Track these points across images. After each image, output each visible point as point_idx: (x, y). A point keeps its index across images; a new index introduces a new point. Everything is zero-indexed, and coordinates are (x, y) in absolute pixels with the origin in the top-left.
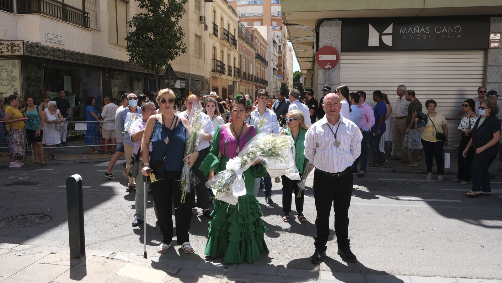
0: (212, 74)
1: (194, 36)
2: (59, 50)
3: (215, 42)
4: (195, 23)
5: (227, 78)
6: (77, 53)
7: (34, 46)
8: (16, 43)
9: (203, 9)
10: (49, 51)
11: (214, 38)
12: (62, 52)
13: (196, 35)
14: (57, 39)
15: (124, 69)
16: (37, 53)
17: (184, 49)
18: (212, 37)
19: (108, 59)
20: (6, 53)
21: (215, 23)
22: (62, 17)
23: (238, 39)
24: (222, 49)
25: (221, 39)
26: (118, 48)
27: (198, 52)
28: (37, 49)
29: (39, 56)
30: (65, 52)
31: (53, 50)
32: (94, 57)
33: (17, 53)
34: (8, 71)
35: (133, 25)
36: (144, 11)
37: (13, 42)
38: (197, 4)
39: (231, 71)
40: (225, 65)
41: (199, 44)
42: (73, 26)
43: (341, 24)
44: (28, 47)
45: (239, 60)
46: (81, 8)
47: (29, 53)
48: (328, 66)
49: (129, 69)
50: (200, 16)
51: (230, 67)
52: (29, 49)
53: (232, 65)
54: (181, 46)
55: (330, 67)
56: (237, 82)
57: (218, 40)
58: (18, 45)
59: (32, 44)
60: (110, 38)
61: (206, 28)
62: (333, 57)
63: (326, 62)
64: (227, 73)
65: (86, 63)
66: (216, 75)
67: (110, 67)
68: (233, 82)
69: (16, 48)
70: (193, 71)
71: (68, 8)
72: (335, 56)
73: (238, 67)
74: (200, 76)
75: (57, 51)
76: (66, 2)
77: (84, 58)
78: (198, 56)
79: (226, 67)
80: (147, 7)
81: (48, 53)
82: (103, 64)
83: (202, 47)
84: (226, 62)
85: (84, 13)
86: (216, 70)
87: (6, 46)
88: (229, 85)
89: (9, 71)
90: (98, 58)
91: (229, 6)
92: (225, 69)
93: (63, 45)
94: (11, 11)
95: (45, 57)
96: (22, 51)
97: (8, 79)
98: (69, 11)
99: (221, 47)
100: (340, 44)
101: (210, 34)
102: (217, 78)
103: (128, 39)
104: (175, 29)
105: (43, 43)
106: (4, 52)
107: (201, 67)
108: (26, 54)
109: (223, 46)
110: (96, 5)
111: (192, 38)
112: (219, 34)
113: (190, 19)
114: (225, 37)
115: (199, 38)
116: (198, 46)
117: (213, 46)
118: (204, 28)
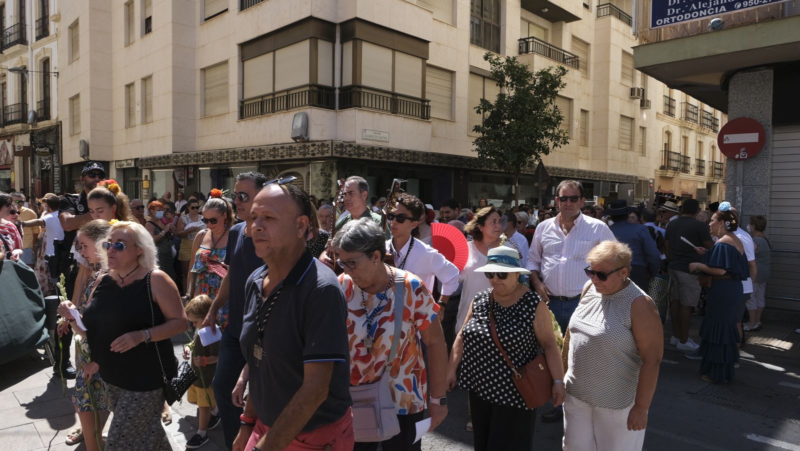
0: (660, 173)
1: (619, 117)
2: (381, 149)
3: (669, 125)
4: (621, 99)
5: (694, 178)
6: (407, 152)
7: (346, 146)
8: (326, 143)
9: (639, 77)
10: (366, 150)
11: (667, 119)
12: (384, 150)
13: (622, 116)
14: (379, 135)
15: (483, 169)
16: (348, 153)
17: (565, 138)
18: (661, 117)
19: (456, 157)
20: (317, 156)
21: (671, 97)
22: (389, 109)
23: (722, 117)
24: (683, 134)
25: (682, 119)
27: (629, 141)
28: (349, 149)
29: (351, 157)
30: (388, 150)
31: (373, 149)
32: (433, 154)
33: (326, 155)
34: (326, 175)
37: (324, 142)
39: (703, 167)
40: (690, 158)
41: (629, 129)
42: (403, 118)
43: (772, 75)
44: (337, 148)
46: (420, 96)
47: (338, 154)
48: (742, 155)
49: (491, 169)
50: (632, 89)
51: (700, 162)
52: (339, 149)
53: (706, 157)
54: (562, 135)
55: (745, 156)
56: (717, 183)
57: (674, 121)
58: (328, 145)
59: (344, 143)
61: (644, 104)
62: (753, 138)
63: (737, 147)
64: (693, 172)
65: (420, 162)
66: (666, 174)
68: (710, 185)
69: (325, 149)
70: (614, 168)
71: (398, 98)
72: (758, 134)
73: (721, 160)
74: (628, 176)
75: (377, 149)
76: (397, 91)
77: (416, 157)
78: (628, 146)
79: (693, 162)
81: (364, 153)
82: (446, 163)
83: (634, 133)
84: (692, 154)
85: (423, 100)
86: (666, 166)
87: (317, 147)
88: (697, 189)
89: (328, 175)
90: (440, 156)
92: (689, 164)
93: (388, 142)
94: (333, 108)
95: (360, 158)
96: (330, 151)
97: (326, 184)
98: (401, 100)
99: (681, 132)
100: (771, 112)
101: (657, 113)
102: (671, 178)
105: (359, 141)
106: (315, 154)
107: (630, 163)
108: (335, 154)
109: (687, 130)
110: (452, 89)
111: (614, 121)
112: (678, 111)
113: (610, 94)
114: (691, 115)
115: (630, 121)
116: (628, 132)
117: (665, 131)
118: (641, 106)
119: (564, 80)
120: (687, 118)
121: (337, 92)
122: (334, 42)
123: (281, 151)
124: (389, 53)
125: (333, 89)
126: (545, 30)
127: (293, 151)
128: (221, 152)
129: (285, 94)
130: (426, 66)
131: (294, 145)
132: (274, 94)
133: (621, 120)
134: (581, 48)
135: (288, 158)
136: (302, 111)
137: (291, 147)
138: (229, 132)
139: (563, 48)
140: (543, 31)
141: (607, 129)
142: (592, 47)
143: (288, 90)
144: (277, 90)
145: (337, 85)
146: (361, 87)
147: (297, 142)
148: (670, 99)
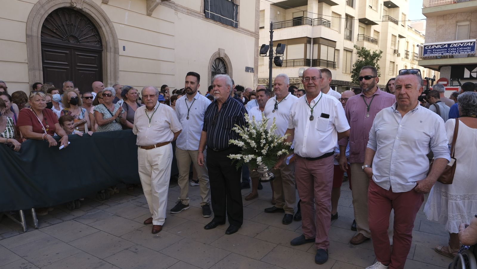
1: (390, 62)
3: (406, 63)
4: (390, 55)
9: (397, 45)
11: (405, 60)
13: (391, 61)
15: (349, 85)
18: (403, 60)
19: (342, 81)
21: (408, 50)
25: (412, 60)
26: (346, 75)
35: (355, 66)
36: (361, 59)
38: (393, 43)
41: (392, 66)
43: (451, 68)
45: (428, 72)
46: (333, 61)
50: (395, 50)
57: (408, 61)
60: (343, 70)
61: (399, 55)
67: (343, 85)
71: (329, 62)
76: (328, 60)
78: (392, 73)
80: (362, 56)
83: (394, 68)
91: (421, 36)
99: (411, 65)
100: (450, 77)
101: (402, 58)
103: (352, 72)
104: (375, 66)
109: (413, 65)
110: (338, 56)
111: (388, 64)
112: (410, 57)
113: (387, 52)
114: (415, 58)
115: (393, 63)
116: (392, 68)
117: (404, 66)
118: (397, 56)
119: (381, 55)
120: (413, 59)
121: (311, 61)
122: (310, 44)
123: (292, 80)
124: (327, 47)
125: (310, 60)
126: (364, 28)
127: (298, 80)
128: (264, 80)
129: (293, 61)
130: (335, 50)
131: (298, 79)
132: (286, 60)
133: (390, 63)
134: (377, 34)
135: (296, 82)
136: (302, 67)
137: (297, 79)
138: (263, 72)
139: (371, 36)
140: (363, 28)
141: (385, 67)
142: (380, 33)
143: (294, 60)
144: (288, 59)
145: (311, 58)
146: (320, 60)
147: (299, 78)
148: (407, 51)
